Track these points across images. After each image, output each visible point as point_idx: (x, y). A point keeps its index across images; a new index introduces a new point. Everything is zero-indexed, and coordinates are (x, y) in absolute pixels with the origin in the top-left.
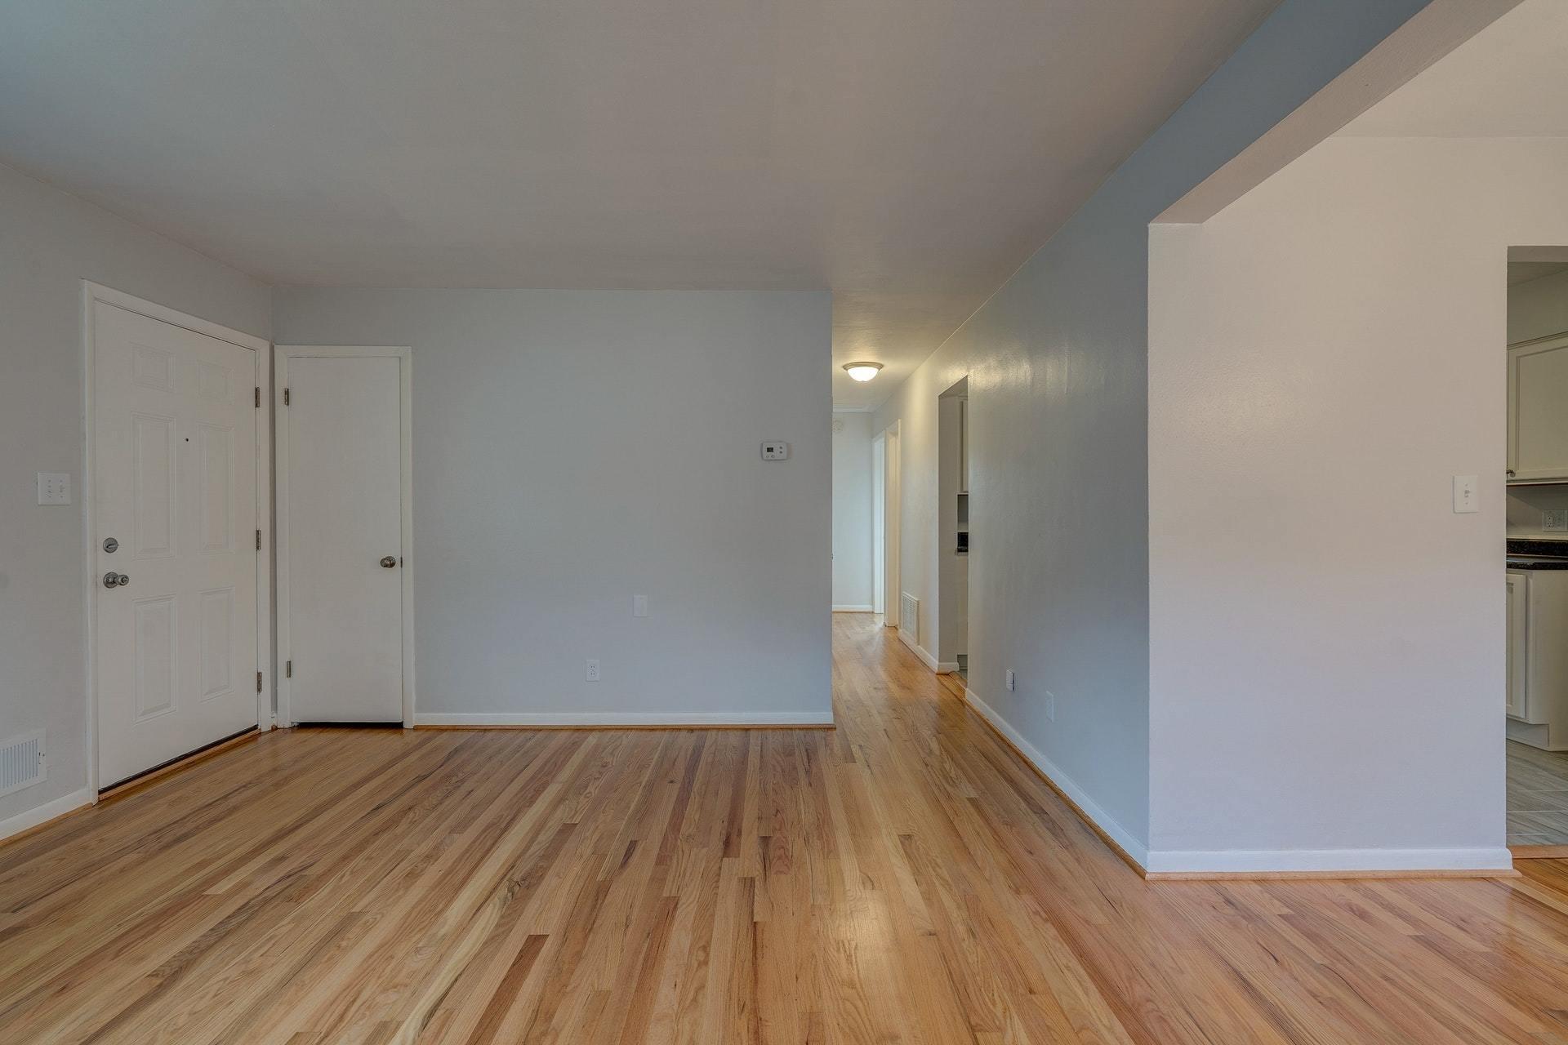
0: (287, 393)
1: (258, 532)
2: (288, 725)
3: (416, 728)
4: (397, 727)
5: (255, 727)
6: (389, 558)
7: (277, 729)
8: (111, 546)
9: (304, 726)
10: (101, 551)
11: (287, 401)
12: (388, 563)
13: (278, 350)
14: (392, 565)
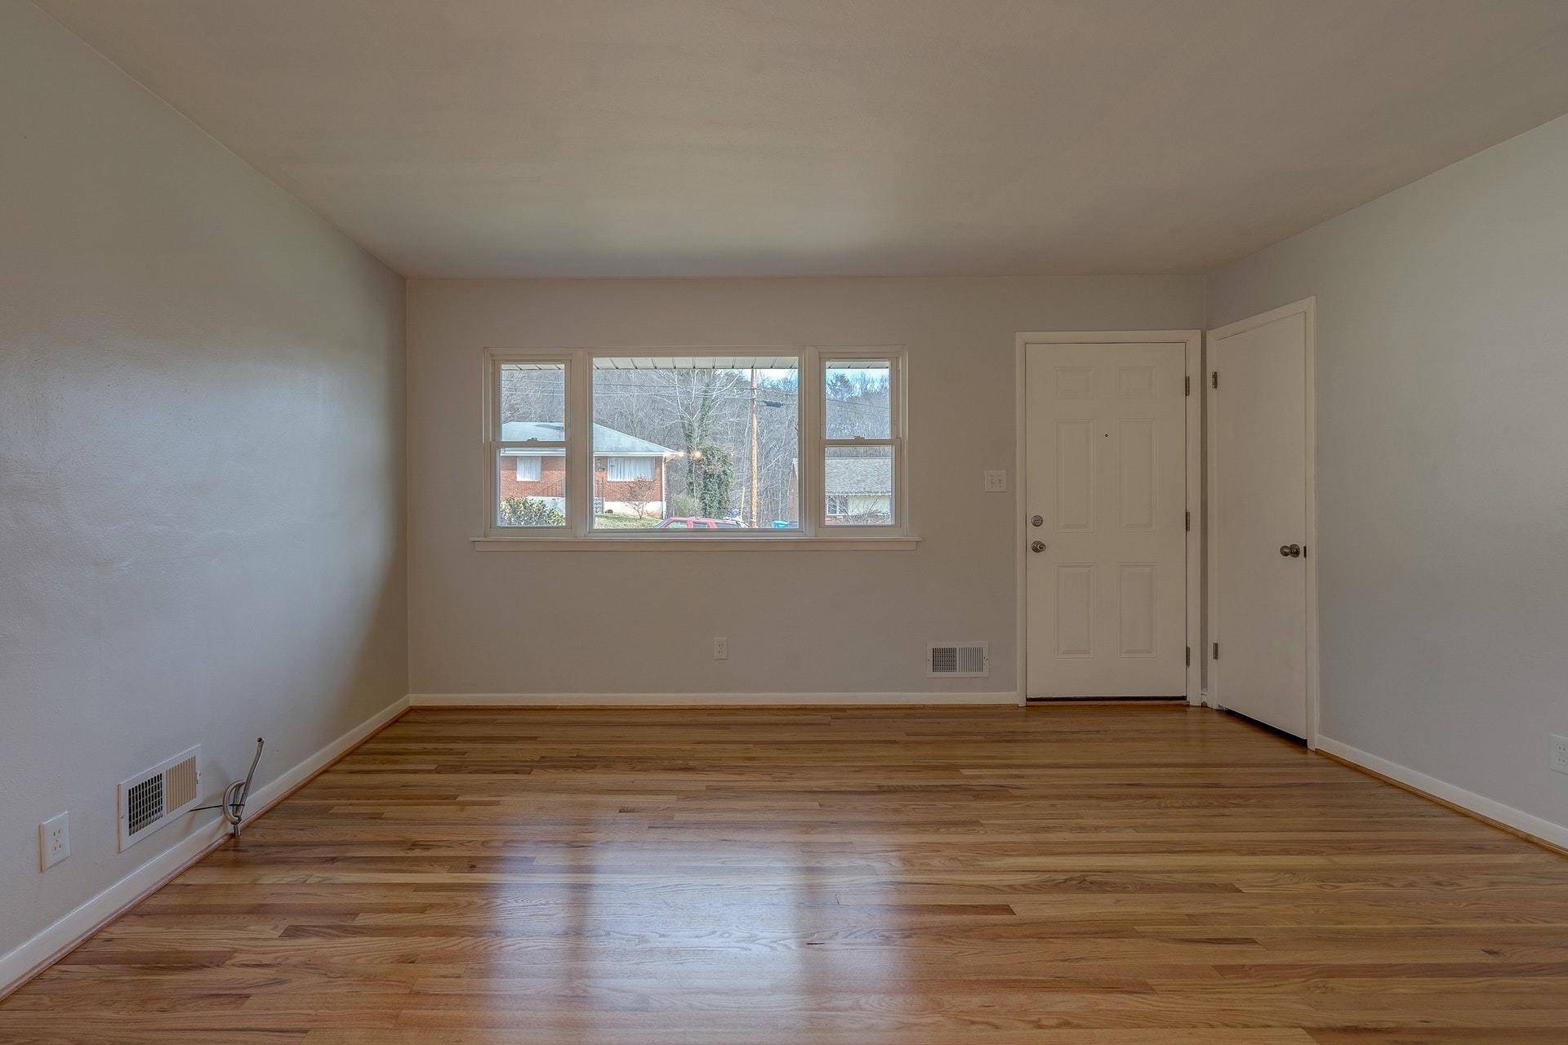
0: (1215, 376)
1: (1187, 514)
2: (1215, 707)
3: (1317, 752)
4: (1300, 743)
5: (1184, 698)
6: (1293, 546)
7: (1207, 707)
8: (1038, 522)
9: (1230, 714)
10: (1030, 526)
11: (1215, 385)
12: (1293, 552)
13: (1210, 336)
14: (1297, 553)
